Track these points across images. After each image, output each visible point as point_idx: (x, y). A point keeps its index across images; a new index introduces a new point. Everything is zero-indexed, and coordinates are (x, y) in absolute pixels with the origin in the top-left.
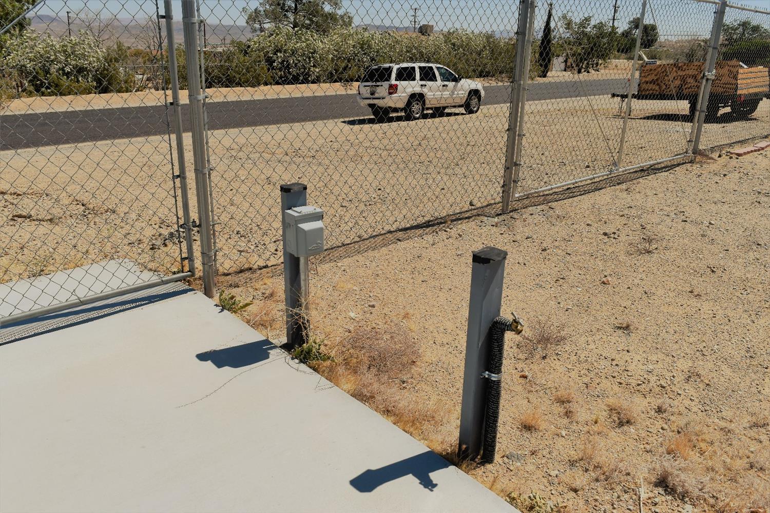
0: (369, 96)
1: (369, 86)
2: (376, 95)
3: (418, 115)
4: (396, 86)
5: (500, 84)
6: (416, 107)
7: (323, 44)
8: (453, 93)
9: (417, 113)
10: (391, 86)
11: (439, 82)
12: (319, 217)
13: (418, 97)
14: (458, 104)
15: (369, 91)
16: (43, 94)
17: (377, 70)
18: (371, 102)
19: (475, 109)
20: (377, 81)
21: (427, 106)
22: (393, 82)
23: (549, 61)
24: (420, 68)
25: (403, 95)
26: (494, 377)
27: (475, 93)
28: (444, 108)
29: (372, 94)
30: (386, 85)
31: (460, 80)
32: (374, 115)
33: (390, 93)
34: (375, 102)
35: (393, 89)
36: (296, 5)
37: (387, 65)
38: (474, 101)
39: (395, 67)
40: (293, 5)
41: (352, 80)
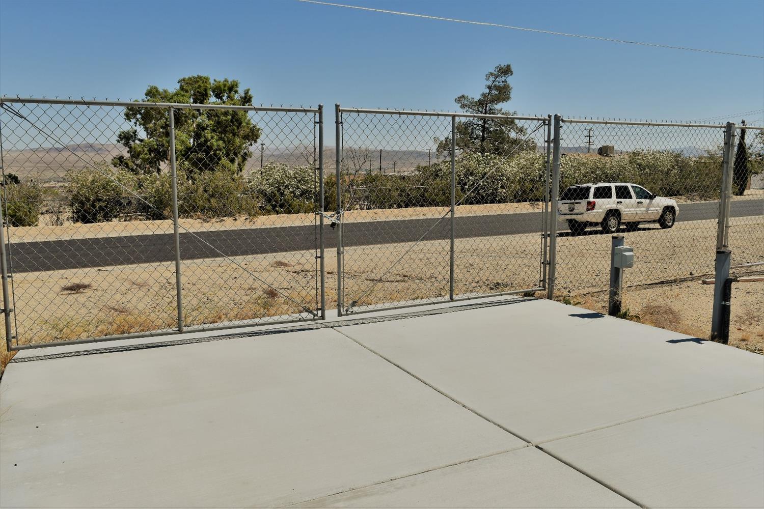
0: (568, 212)
1: (567, 203)
2: (575, 211)
3: (614, 229)
4: (594, 203)
5: (689, 202)
6: (613, 222)
7: (511, 167)
8: (648, 209)
9: (614, 227)
10: (589, 203)
11: (634, 200)
12: (631, 250)
13: (615, 213)
14: (653, 219)
15: (567, 208)
16: (278, 213)
17: (575, 190)
18: (569, 217)
19: (670, 224)
20: (575, 199)
21: (623, 221)
22: (591, 199)
23: (746, 178)
24: (616, 187)
25: (601, 210)
26: (727, 303)
27: (669, 209)
28: (639, 223)
29: (571, 210)
30: (584, 202)
31: (655, 197)
32: (571, 229)
33: (588, 210)
34: (573, 217)
35: (591, 206)
36: (483, 134)
37: (585, 185)
38: (669, 217)
39: (593, 187)
40: (481, 134)
41: (538, 200)
